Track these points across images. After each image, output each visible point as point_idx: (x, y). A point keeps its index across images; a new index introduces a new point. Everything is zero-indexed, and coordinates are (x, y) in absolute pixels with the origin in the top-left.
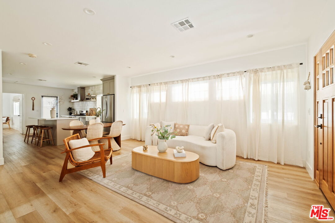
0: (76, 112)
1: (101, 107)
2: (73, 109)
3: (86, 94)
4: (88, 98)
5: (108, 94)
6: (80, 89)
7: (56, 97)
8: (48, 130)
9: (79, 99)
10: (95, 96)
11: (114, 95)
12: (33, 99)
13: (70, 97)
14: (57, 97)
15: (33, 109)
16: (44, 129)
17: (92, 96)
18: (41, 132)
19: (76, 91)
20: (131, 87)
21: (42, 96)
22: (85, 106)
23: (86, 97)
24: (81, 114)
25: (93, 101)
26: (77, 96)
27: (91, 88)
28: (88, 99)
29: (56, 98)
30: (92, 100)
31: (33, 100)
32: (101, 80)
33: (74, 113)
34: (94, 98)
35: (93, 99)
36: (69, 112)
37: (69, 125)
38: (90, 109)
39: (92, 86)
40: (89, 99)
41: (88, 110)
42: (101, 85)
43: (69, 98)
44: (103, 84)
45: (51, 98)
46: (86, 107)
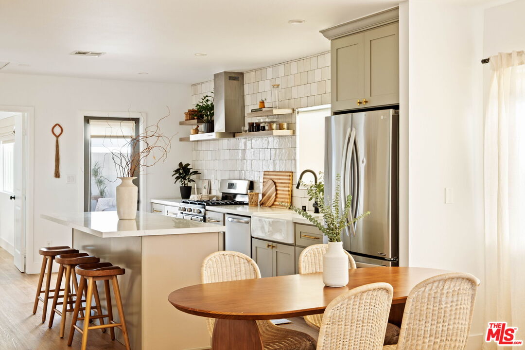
0: (206, 184)
1: (319, 167)
2: (196, 173)
3: (251, 104)
4: (258, 125)
5: (357, 106)
6: (222, 82)
7: (132, 119)
8: (107, 283)
9: (220, 125)
10: (289, 111)
11: (396, 107)
12: (57, 131)
13: (183, 118)
14: (137, 120)
15: (57, 175)
16: (94, 277)
17: (276, 112)
18: (85, 286)
19: (208, 89)
20: (485, 61)
21: (87, 120)
22: (244, 159)
23: (249, 120)
24: (228, 199)
25: (279, 137)
26: (212, 115)
27: (270, 73)
28: (256, 128)
29: (133, 123)
30: (276, 132)
31: (57, 137)
32: (322, 32)
33: (199, 192)
34: (287, 123)
35: (281, 128)
36: (179, 184)
37: (200, 276)
38: (266, 173)
39: (275, 65)
40: (264, 129)
41: (259, 179)
42: (323, 53)
43: (181, 123)
44: (336, 53)
45: (118, 123)
46: (247, 165)
